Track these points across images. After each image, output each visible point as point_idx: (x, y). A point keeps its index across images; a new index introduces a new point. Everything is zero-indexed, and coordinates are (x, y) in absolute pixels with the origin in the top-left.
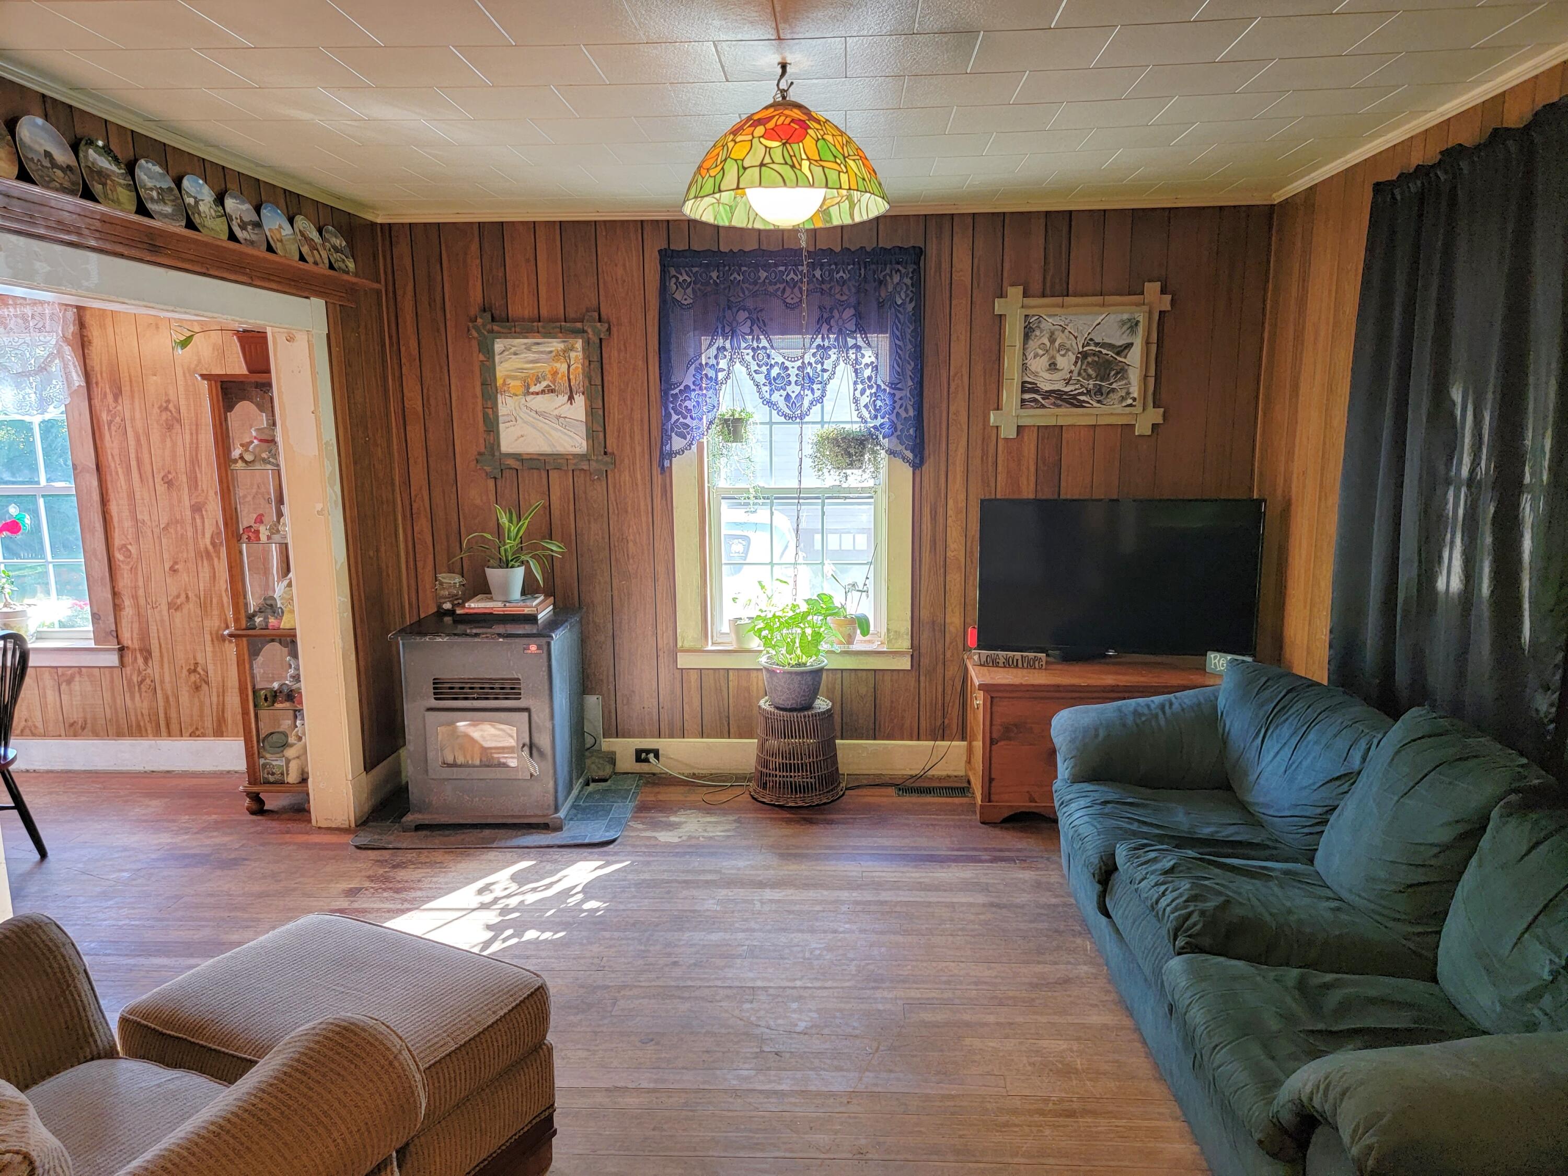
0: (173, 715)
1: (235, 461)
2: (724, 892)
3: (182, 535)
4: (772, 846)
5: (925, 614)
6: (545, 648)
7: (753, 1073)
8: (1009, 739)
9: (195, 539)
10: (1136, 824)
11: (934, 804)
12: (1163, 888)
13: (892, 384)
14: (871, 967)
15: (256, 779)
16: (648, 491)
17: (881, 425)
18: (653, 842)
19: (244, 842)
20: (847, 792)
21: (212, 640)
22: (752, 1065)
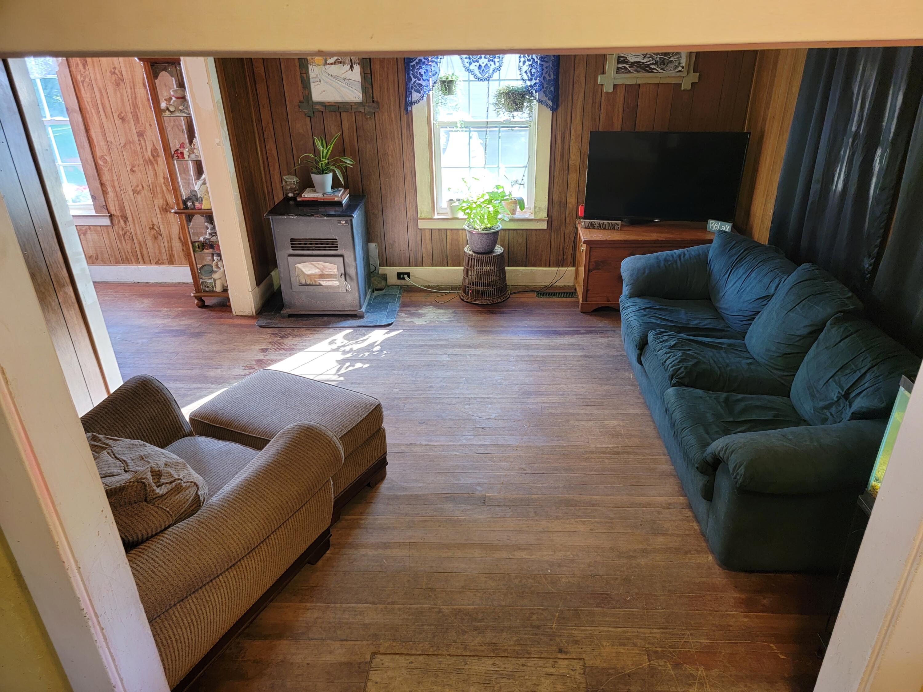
0: (145, 252)
1: (164, 111)
2: (451, 351)
3: (134, 150)
4: (473, 326)
5: (556, 198)
6: (349, 222)
7: (472, 437)
8: (599, 269)
9: (143, 155)
10: (659, 320)
11: (557, 302)
12: (669, 355)
13: (542, 58)
14: (525, 388)
15: (199, 290)
16: (399, 125)
17: (535, 84)
18: (412, 324)
19: (200, 323)
20: (511, 296)
21: (160, 211)
22: (472, 434)
